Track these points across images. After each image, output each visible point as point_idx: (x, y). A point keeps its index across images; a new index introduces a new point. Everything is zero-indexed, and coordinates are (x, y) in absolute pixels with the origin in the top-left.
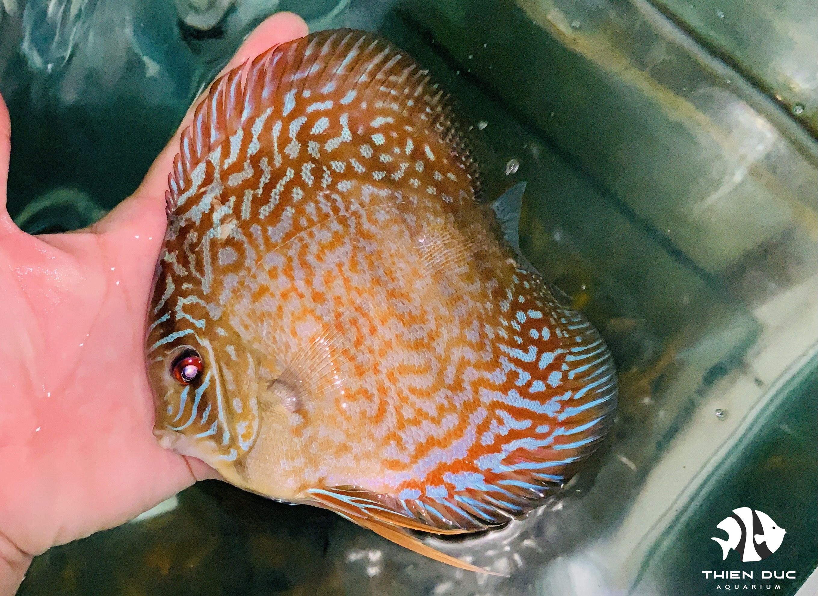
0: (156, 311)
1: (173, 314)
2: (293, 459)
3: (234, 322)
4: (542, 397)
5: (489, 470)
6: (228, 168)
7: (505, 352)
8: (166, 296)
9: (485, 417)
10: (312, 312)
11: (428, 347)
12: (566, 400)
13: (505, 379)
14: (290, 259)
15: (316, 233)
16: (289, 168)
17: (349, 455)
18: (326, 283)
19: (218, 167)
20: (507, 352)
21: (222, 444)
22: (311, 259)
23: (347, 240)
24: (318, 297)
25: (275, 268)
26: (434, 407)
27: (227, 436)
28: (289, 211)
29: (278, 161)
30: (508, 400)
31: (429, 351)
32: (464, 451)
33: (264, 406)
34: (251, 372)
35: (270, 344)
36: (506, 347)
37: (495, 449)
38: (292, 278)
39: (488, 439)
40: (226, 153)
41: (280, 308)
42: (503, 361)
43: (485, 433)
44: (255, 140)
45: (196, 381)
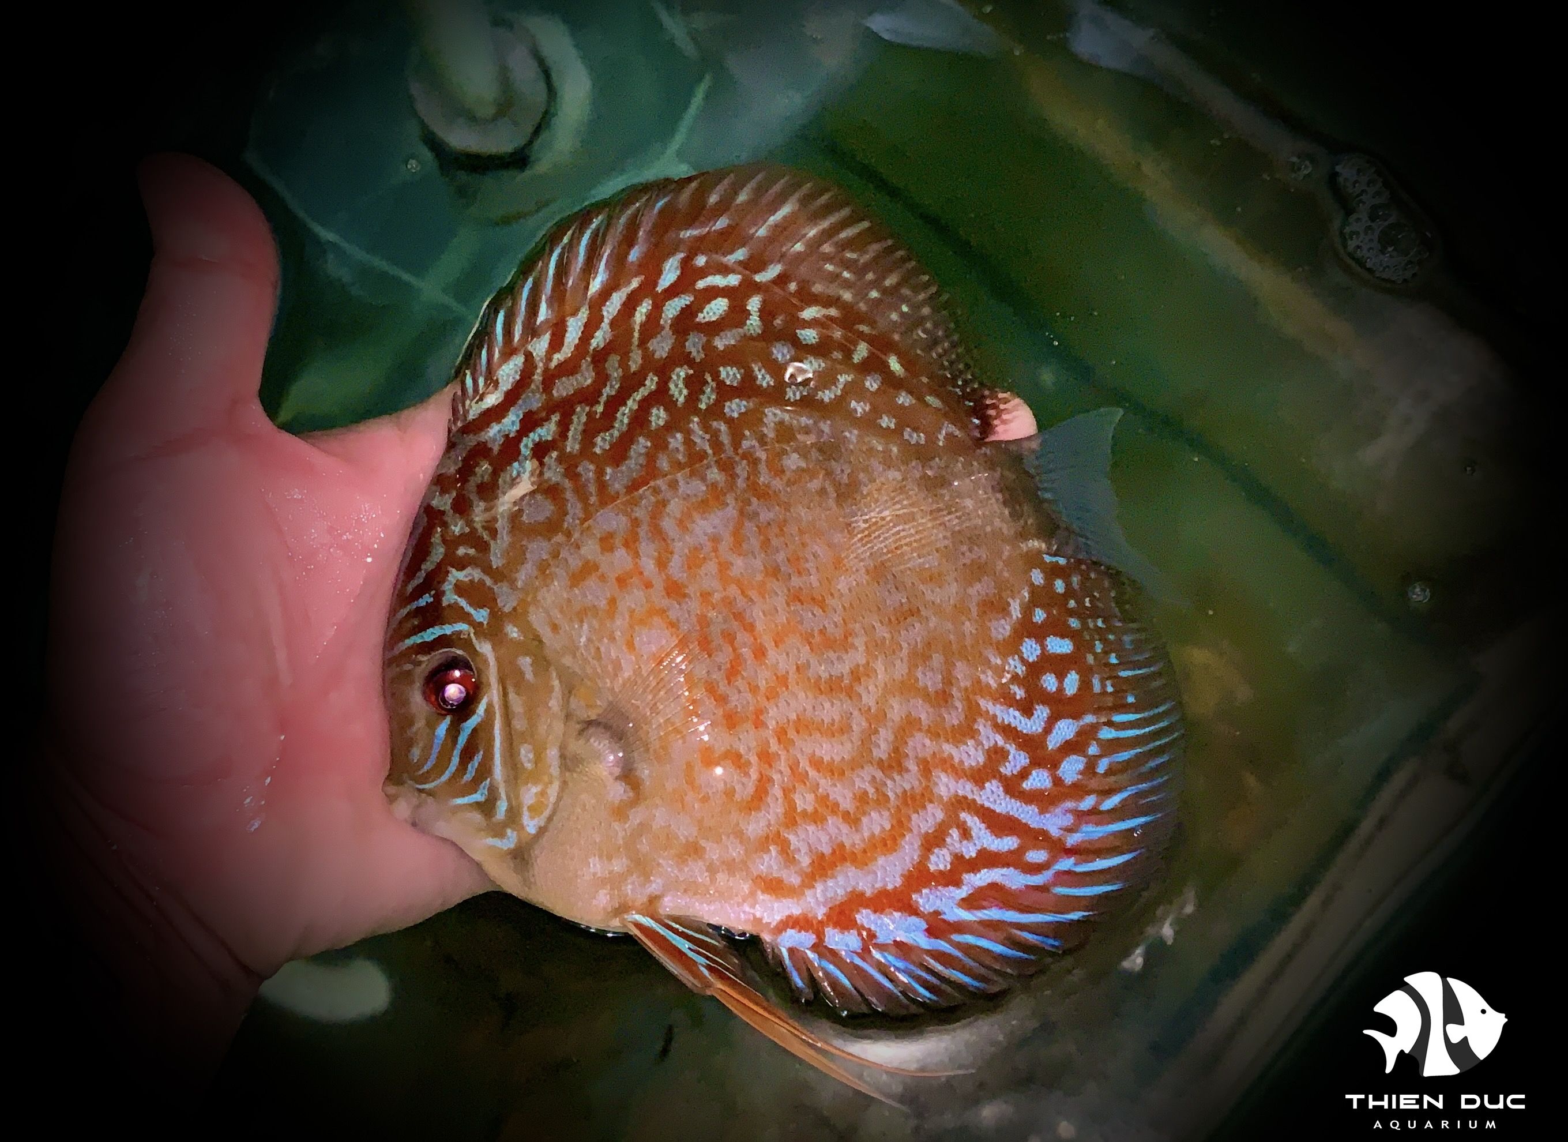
0: (410, 588)
1: (439, 596)
2: (610, 858)
3: (537, 619)
4: (1043, 800)
5: (937, 913)
6: (556, 366)
7: (987, 712)
8: (428, 566)
9: (938, 820)
10: (663, 612)
11: (851, 693)
12: (1085, 809)
13: (981, 759)
14: (636, 523)
15: (681, 483)
16: (651, 374)
17: (700, 863)
18: (690, 568)
19: (541, 364)
20: (991, 713)
21: (494, 819)
22: (668, 524)
23: (730, 499)
24: (675, 590)
25: (610, 535)
26: (849, 795)
27: (502, 806)
28: (643, 443)
29: (635, 362)
30: (984, 798)
31: (850, 697)
32: (897, 876)
33: (569, 763)
34: (555, 704)
35: (591, 660)
36: (991, 703)
37: (951, 878)
38: (637, 555)
39: (940, 861)
40: (556, 344)
41: (612, 602)
42: (983, 728)
43: (936, 850)
44: (605, 325)
45: (464, 709)
